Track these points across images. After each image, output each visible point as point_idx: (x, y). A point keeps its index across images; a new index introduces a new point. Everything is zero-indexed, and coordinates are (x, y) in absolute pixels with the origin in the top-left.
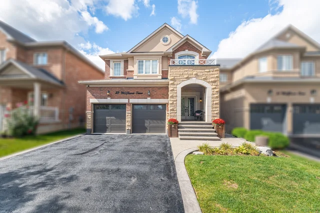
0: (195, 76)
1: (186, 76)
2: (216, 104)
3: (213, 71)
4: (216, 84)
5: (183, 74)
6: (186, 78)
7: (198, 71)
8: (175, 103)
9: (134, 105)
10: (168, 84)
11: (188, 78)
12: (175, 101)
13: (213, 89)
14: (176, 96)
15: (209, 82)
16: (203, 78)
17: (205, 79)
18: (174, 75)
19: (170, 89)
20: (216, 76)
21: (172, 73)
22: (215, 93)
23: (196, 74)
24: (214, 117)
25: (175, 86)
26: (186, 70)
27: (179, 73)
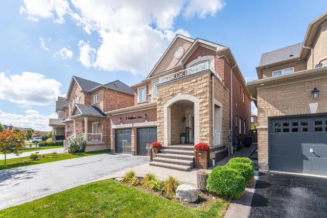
0: (180, 91)
1: (171, 93)
2: (205, 123)
3: (201, 80)
4: (205, 96)
5: (168, 91)
6: (171, 95)
7: (184, 84)
8: (162, 124)
9: (138, 129)
10: (156, 106)
11: (173, 95)
12: (161, 123)
13: (202, 103)
14: (163, 117)
15: (196, 96)
16: (189, 91)
17: (191, 93)
18: (161, 94)
19: (158, 110)
20: (204, 85)
21: (159, 93)
22: (203, 108)
23: (182, 89)
24: (203, 140)
25: (162, 106)
26: (171, 86)
27: (165, 91)
